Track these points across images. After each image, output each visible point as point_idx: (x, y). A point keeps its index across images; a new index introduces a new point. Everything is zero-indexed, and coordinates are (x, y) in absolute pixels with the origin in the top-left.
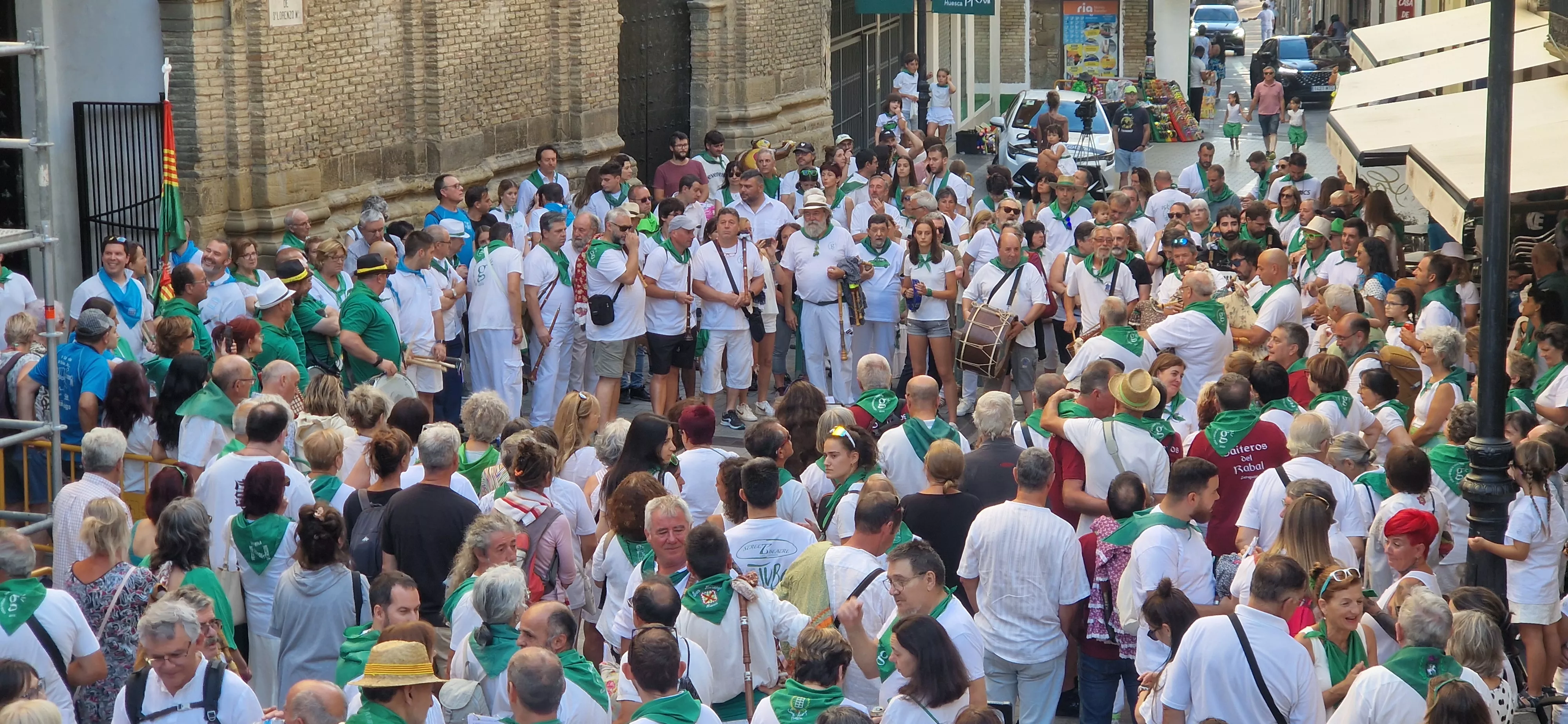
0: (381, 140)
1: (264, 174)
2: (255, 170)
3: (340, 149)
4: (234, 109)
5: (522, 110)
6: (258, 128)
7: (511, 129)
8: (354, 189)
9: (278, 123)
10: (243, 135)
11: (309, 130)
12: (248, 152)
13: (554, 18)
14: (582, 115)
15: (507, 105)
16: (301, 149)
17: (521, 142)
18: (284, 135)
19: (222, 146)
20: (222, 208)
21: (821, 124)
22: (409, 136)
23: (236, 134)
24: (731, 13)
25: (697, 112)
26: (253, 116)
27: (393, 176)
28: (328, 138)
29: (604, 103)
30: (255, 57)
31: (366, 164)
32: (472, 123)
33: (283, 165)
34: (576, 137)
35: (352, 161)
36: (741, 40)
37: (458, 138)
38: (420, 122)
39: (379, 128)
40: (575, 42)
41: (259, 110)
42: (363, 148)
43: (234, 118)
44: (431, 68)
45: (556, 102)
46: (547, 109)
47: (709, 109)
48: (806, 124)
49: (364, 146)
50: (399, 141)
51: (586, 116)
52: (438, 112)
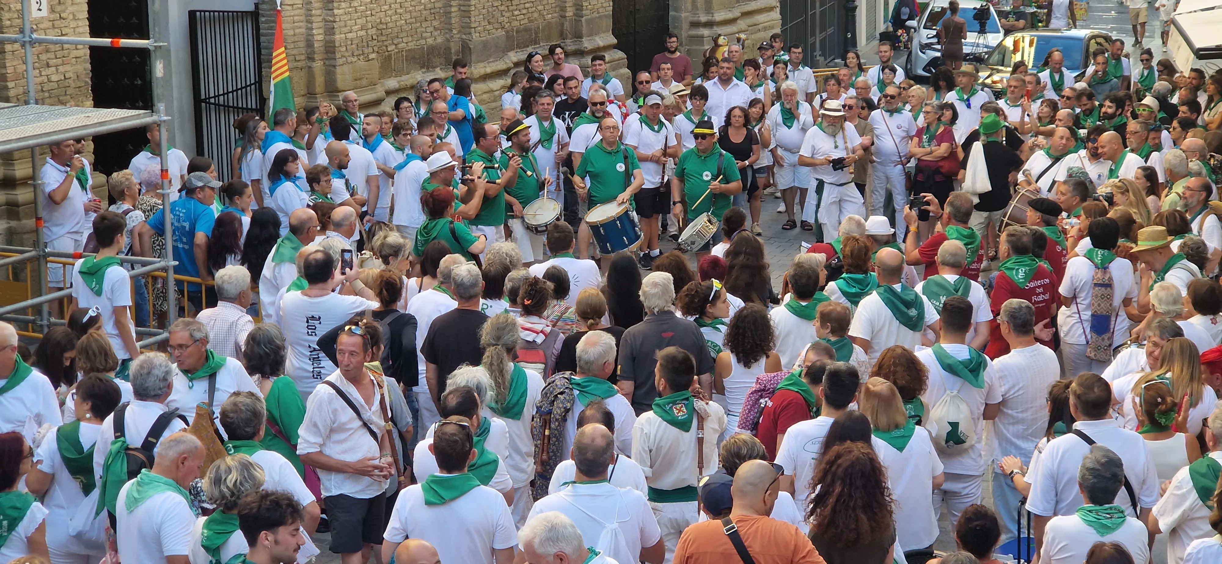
0: (425, 39)
1: (334, 66)
2: (327, 62)
3: (394, 47)
4: (311, 16)
5: (536, 15)
6: (330, 31)
7: (527, 30)
8: (404, 78)
9: (346, 26)
10: (319, 36)
11: (369, 31)
12: (321, 49)
14: (583, 19)
15: (524, 11)
16: (363, 47)
17: (535, 40)
18: (350, 36)
19: (302, 44)
20: (302, 93)
21: (772, 27)
22: (448, 36)
23: (313, 35)
25: (675, 18)
26: (326, 21)
27: (434, 67)
28: (384, 38)
29: (601, 10)
31: (414, 58)
32: (497, 25)
33: (349, 59)
34: (578, 36)
35: (402, 55)
37: (485, 37)
38: (456, 25)
39: (423, 30)
41: (331, 16)
42: (412, 45)
43: (312, 23)
45: (563, 9)
46: (556, 15)
47: (683, 15)
48: (760, 27)
49: (412, 44)
50: (439, 40)
51: (586, 20)
52: (470, 17)
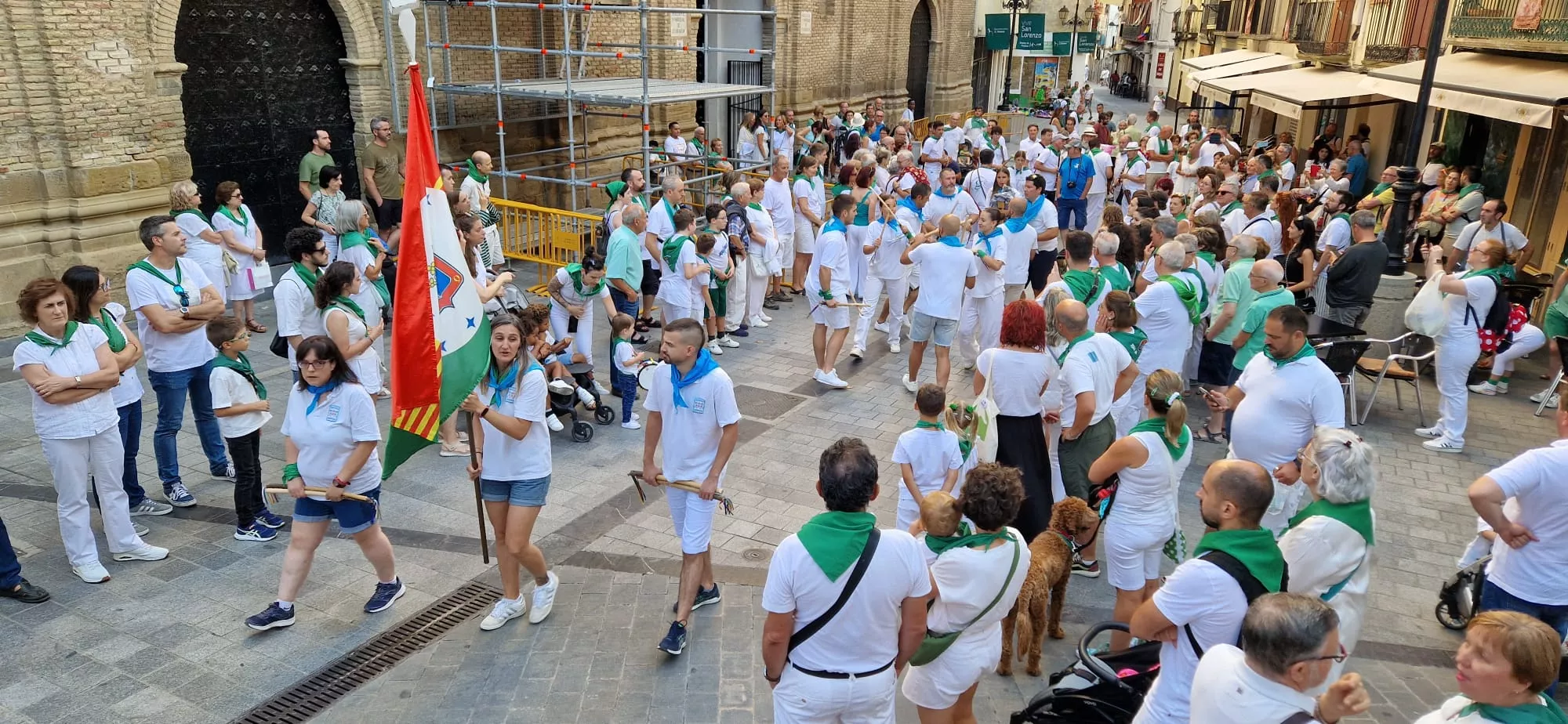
0: (831, 83)
1: (795, 91)
2: (792, 89)
3: (818, 85)
5: (875, 76)
6: (794, 73)
9: (801, 72)
10: (789, 75)
11: (810, 75)
12: (790, 82)
13: (888, 41)
14: (894, 80)
15: (871, 73)
16: (807, 83)
18: (802, 77)
19: (781, 78)
22: (840, 81)
23: (786, 75)
24: (944, 46)
26: (793, 68)
28: (816, 79)
29: (903, 76)
30: (795, 45)
32: (860, 80)
33: (801, 89)
34: (892, 88)
35: (822, 88)
36: (947, 57)
38: (844, 77)
39: (830, 78)
40: (895, 51)
41: (795, 66)
43: (786, 69)
44: (849, 56)
45: (887, 75)
46: (883, 77)
47: (934, 83)
48: (964, 92)
49: (825, 84)
50: (836, 83)
51: (896, 80)
52: (850, 74)
